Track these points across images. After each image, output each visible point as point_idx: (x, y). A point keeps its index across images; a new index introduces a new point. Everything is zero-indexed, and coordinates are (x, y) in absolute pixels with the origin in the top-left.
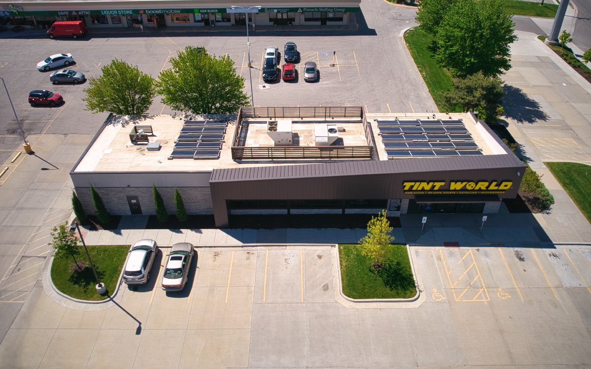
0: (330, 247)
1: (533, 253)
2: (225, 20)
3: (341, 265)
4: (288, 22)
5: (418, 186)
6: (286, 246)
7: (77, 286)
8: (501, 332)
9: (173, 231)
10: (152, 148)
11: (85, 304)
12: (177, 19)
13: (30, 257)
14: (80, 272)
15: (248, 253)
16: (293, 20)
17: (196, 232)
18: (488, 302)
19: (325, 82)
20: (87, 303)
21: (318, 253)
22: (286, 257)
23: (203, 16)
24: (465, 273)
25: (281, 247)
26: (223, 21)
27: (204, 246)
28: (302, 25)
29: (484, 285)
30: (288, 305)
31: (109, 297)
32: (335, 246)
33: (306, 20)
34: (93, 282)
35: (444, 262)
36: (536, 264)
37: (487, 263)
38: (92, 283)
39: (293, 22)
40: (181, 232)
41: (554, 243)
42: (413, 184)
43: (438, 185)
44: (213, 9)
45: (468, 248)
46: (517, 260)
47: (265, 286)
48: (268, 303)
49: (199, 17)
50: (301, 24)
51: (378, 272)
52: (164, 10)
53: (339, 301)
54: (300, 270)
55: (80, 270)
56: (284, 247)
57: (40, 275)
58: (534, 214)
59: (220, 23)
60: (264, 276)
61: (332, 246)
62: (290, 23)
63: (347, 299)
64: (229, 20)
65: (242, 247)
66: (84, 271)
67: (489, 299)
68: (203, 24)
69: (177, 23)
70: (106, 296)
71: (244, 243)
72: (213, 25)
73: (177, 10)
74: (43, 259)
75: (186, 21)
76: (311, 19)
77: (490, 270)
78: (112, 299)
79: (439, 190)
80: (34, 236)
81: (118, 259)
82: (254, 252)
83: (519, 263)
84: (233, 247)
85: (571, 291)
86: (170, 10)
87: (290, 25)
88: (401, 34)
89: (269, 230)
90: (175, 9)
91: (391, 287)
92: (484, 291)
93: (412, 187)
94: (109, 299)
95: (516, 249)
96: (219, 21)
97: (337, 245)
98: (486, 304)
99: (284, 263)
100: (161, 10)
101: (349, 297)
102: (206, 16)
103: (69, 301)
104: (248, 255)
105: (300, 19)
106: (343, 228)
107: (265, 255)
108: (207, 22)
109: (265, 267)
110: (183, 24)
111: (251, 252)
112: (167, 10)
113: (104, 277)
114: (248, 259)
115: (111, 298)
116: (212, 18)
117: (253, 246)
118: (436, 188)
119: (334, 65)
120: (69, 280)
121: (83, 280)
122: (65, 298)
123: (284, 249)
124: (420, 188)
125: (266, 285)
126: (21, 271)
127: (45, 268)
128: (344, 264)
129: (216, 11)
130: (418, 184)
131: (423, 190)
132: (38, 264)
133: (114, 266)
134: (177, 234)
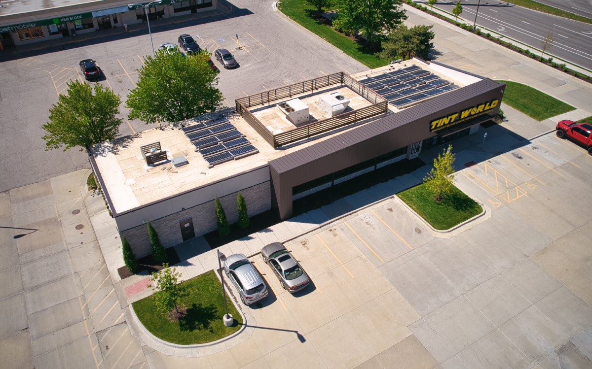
0: (390, 199)
1: (521, 150)
2: (87, 26)
3: (413, 209)
4: (158, 17)
5: (441, 123)
6: (356, 212)
7: (196, 331)
8: (552, 210)
9: (243, 240)
10: (180, 163)
11: (223, 343)
12: (27, 35)
13: (105, 330)
14: (184, 317)
15: (331, 230)
16: (162, 13)
17: (266, 232)
18: (527, 194)
19: (246, 66)
20: (224, 341)
21: (386, 207)
22: (365, 221)
23: (59, 26)
24: (497, 181)
25: (353, 215)
26: (84, 28)
27: (286, 240)
28: (173, 17)
29: (515, 184)
30: (404, 256)
31: (242, 324)
32: (393, 197)
33: (176, 10)
34: (209, 319)
35: (477, 178)
36: (530, 158)
37: (503, 169)
38: (209, 321)
39: (163, 16)
40: (251, 238)
41: (528, 139)
42: (437, 122)
43: (454, 117)
44: (76, 15)
45: (482, 163)
46: (518, 159)
47: (372, 251)
48: (388, 262)
49: (54, 28)
50: (171, 16)
51: (444, 203)
52: (14, 25)
53: (437, 236)
54: (386, 226)
55: (184, 316)
56: (356, 214)
57: (138, 342)
58: (499, 124)
59: (81, 31)
60: (363, 243)
61: (391, 198)
62: (161, 17)
63: (442, 232)
64: (91, 26)
65: (320, 227)
66: (188, 315)
67: (526, 193)
68: (61, 35)
69: (27, 40)
70: (239, 326)
71: (319, 223)
72: (74, 35)
73: (31, 23)
74: (124, 325)
75: (38, 36)
76: (180, 8)
77: (508, 172)
78: (246, 325)
79: (454, 121)
80: (87, 308)
81: (213, 287)
82: (335, 227)
83: (521, 161)
84: (312, 231)
85: (563, 167)
86: (22, 24)
87: (160, 19)
88: (276, 9)
89: (329, 205)
90: (28, 23)
91: (462, 210)
92: (518, 188)
93: (437, 124)
94: (243, 326)
95: (511, 152)
96: (79, 29)
97: (395, 196)
98: (527, 196)
99: (369, 226)
100: (10, 26)
101: (442, 230)
102: (63, 25)
103: (202, 349)
104: (331, 232)
105: (169, 11)
106: (386, 180)
107: (346, 226)
108: (64, 32)
109: (356, 236)
110: (36, 40)
111: (333, 229)
112: (18, 25)
113: (217, 310)
114: (335, 235)
115: (244, 324)
116: (71, 26)
117: (329, 223)
118: (452, 121)
119: (240, 48)
120: (181, 330)
121: (197, 323)
122: (193, 349)
123: (356, 215)
124: (442, 124)
125: (373, 249)
126: (111, 349)
127: (137, 332)
128: (414, 207)
129: (80, 17)
130: (441, 120)
131: (444, 124)
132: (124, 333)
133: (216, 296)
134: (248, 241)
